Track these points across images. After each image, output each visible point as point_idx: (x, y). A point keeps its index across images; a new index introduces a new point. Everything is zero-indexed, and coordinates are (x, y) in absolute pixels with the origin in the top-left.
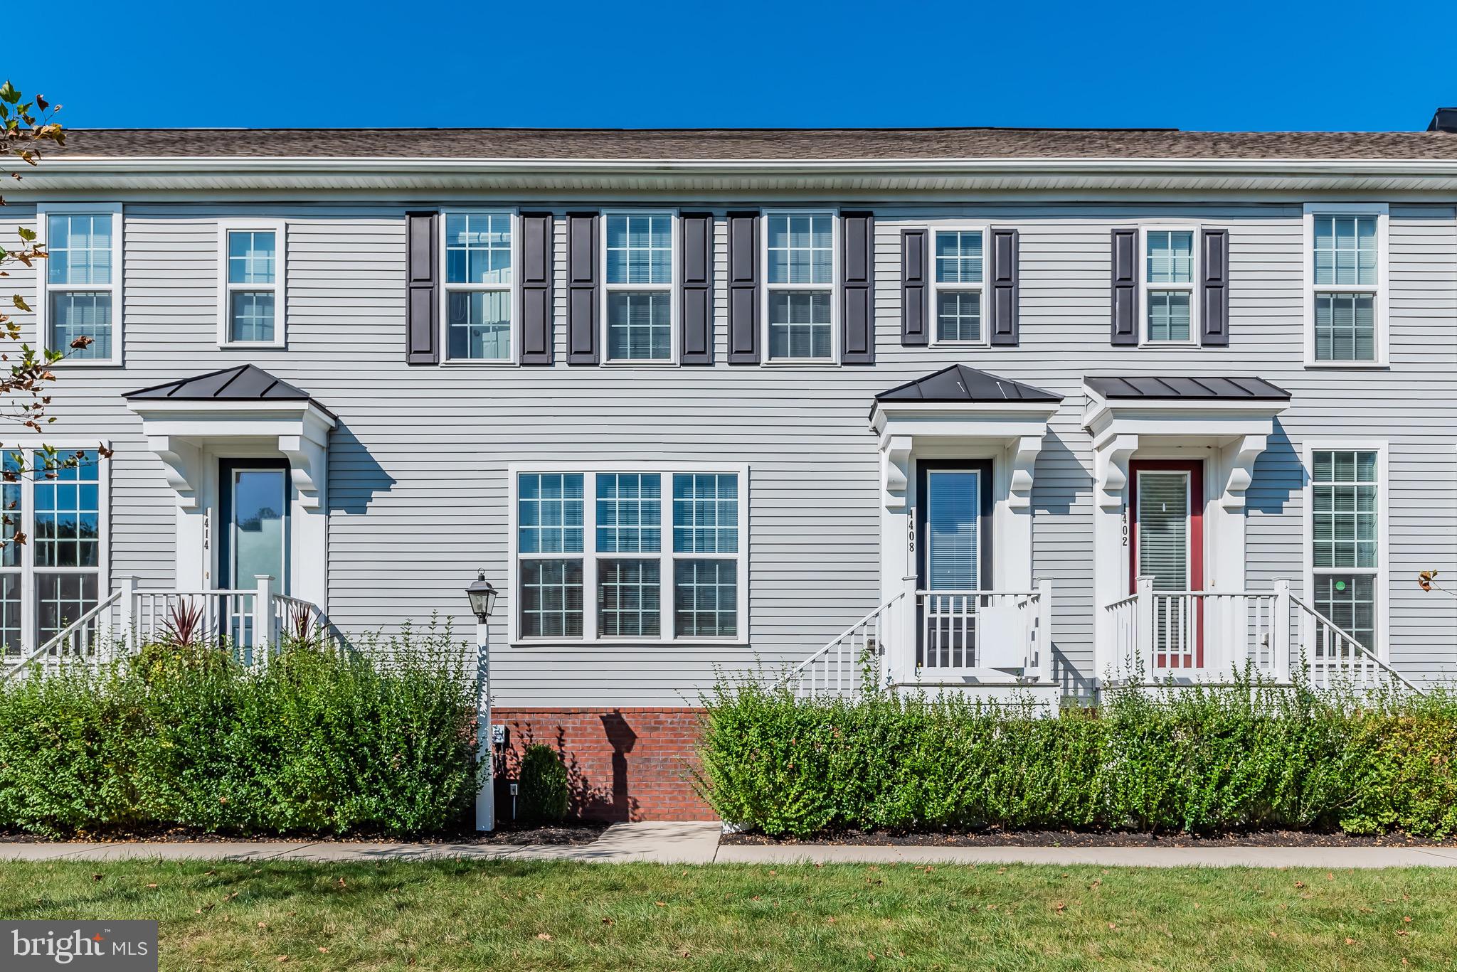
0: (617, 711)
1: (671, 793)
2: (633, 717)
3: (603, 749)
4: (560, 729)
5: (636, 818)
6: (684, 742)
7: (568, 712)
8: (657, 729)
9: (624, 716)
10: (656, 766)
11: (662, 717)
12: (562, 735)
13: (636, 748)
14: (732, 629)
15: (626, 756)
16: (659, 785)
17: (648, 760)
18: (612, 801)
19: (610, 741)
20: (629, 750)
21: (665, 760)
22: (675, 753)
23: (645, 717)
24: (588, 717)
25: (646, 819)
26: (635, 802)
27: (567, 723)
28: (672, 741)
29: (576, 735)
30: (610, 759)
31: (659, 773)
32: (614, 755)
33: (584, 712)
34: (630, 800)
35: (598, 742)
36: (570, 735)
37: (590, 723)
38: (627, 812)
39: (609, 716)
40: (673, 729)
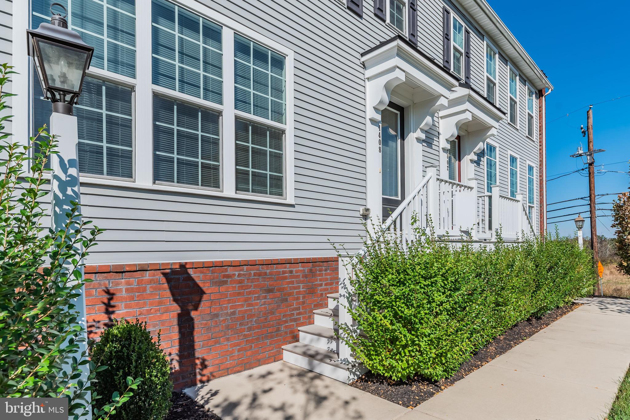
0: (183, 267)
1: (238, 344)
2: (202, 272)
3: (167, 311)
4: (108, 292)
5: (205, 379)
6: (250, 293)
7: (120, 271)
8: (225, 282)
9: (191, 271)
10: (224, 321)
11: (230, 271)
12: (110, 299)
13: (204, 306)
14: (278, 191)
15: (193, 314)
16: (228, 340)
17: (217, 316)
18: (177, 368)
19: (175, 300)
20: (196, 308)
21: (233, 313)
22: (242, 306)
23: (213, 272)
24: (147, 276)
25: (214, 377)
26: (204, 360)
27: (118, 284)
28: (239, 294)
29: (132, 298)
30: (175, 321)
31: (228, 327)
32: (179, 315)
33: (143, 269)
34: (198, 362)
35: (160, 303)
36: (122, 299)
37: (150, 282)
38: (195, 375)
39: (173, 272)
40: (240, 282)
